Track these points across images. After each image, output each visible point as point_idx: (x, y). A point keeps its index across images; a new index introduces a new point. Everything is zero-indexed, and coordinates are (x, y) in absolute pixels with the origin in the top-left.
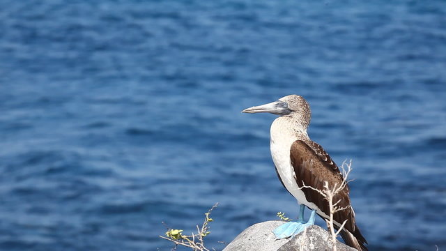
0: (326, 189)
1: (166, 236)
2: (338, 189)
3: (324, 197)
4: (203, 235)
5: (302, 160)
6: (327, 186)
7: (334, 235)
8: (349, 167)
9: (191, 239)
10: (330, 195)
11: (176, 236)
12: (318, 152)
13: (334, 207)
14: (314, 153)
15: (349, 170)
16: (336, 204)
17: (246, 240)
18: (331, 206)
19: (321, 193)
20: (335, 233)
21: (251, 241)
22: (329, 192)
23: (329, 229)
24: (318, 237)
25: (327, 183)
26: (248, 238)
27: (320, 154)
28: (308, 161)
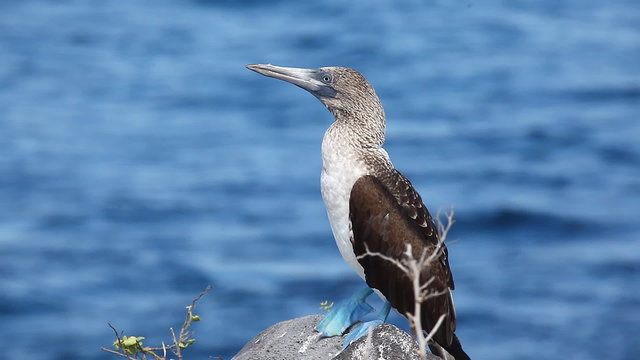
0: (407, 258)
1: (113, 348)
2: (431, 258)
3: (403, 272)
4: (181, 345)
5: (369, 213)
6: (409, 253)
7: (423, 341)
8: (450, 218)
9: (160, 353)
10: (414, 269)
11: (131, 347)
12: (404, 200)
13: (423, 291)
14: (394, 201)
15: (450, 224)
16: (425, 286)
17: (262, 353)
18: (417, 289)
19: (400, 265)
20: (425, 336)
21: (272, 355)
22: (413, 264)
23: (413, 331)
24: (394, 346)
25: (409, 247)
26: (266, 347)
27: (405, 205)
28: (380, 216)
